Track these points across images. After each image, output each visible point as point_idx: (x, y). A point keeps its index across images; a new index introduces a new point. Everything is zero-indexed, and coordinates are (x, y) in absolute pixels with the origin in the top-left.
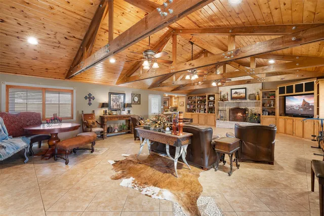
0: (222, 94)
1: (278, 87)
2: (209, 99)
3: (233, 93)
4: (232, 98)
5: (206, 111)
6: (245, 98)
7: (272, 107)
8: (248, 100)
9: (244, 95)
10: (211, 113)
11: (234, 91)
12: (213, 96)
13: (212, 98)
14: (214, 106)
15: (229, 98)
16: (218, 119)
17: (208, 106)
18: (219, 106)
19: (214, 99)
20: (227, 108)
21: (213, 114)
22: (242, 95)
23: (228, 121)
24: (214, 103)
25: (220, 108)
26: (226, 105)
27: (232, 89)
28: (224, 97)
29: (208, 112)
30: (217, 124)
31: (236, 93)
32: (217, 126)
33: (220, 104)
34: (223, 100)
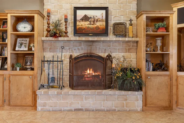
0: (54, 19)
1: (175, 9)
2: (15, 29)
3: (78, 18)
4: (78, 32)
5: (8, 65)
6: (104, 32)
7: (159, 52)
8: (111, 37)
9: (101, 24)
10: (23, 69)
11: (81, 14)
12: (30, 19)
13: (24, 28)
14: (30, 49)
15: (70, 30)
16: (42, 86)
17: (14, 49)
18: (44, 50)
19: (33, 30)
20: (65, 56)
21: (29, 72)
22: (98, 24)
23: (67, 90)
24: (32, 41)
25: (48, 56)
26: (63, 48)
27: (76, 9)
28: (57, 25)
29: (13, 68)
30: (39, 101)
31: (86, 18)
32: (39, 108)
33: (46, 45)
34: (55, 35)
